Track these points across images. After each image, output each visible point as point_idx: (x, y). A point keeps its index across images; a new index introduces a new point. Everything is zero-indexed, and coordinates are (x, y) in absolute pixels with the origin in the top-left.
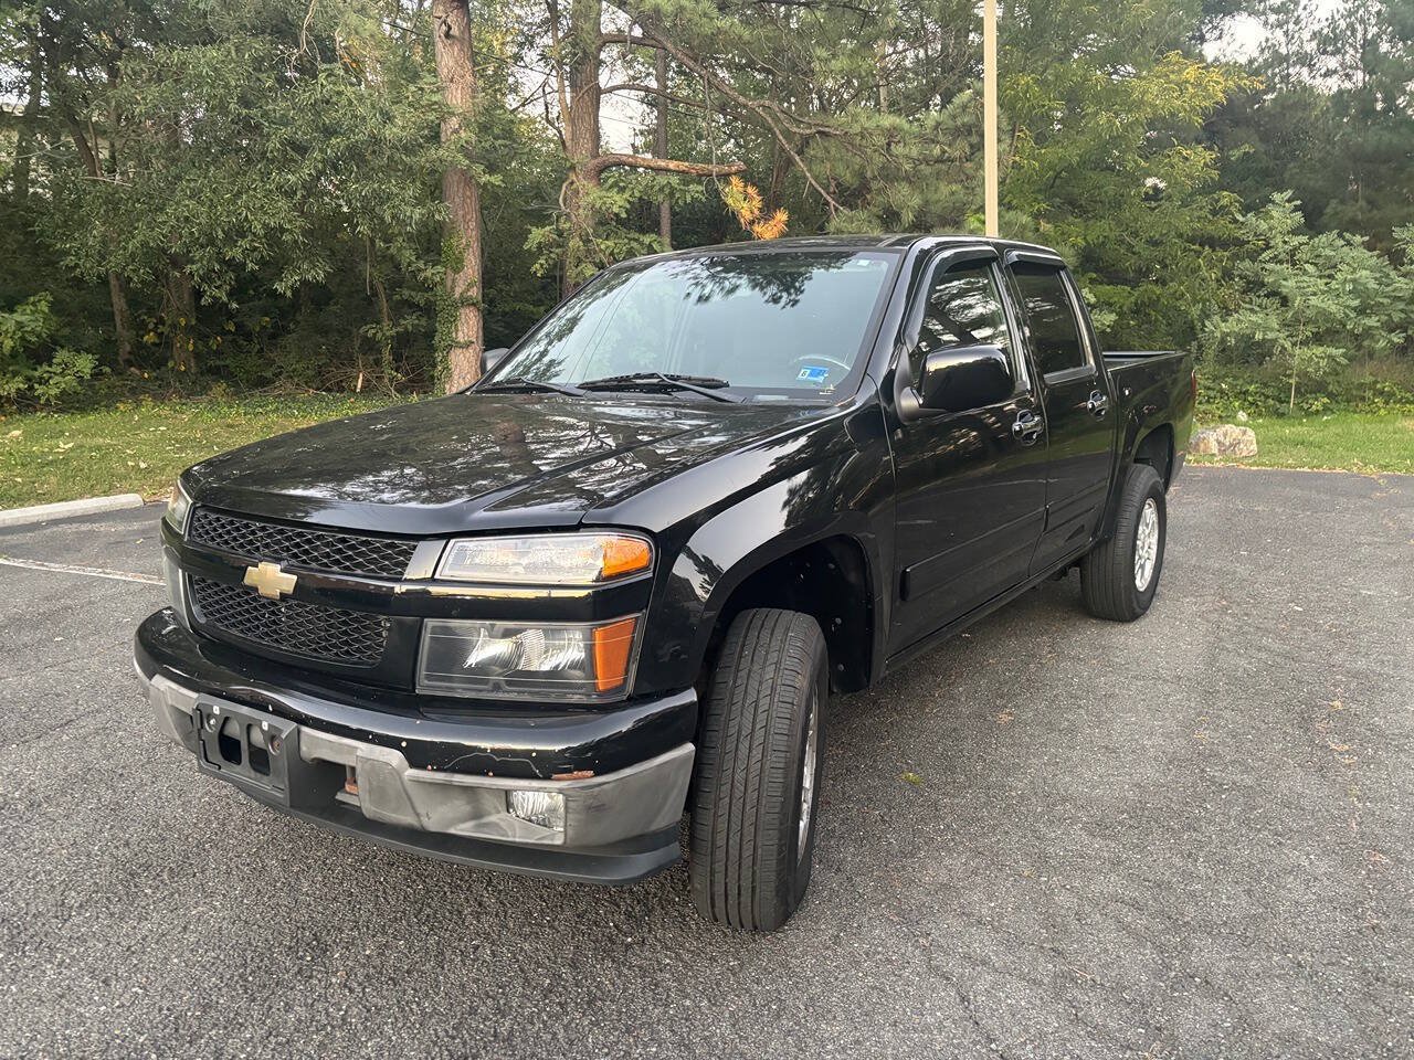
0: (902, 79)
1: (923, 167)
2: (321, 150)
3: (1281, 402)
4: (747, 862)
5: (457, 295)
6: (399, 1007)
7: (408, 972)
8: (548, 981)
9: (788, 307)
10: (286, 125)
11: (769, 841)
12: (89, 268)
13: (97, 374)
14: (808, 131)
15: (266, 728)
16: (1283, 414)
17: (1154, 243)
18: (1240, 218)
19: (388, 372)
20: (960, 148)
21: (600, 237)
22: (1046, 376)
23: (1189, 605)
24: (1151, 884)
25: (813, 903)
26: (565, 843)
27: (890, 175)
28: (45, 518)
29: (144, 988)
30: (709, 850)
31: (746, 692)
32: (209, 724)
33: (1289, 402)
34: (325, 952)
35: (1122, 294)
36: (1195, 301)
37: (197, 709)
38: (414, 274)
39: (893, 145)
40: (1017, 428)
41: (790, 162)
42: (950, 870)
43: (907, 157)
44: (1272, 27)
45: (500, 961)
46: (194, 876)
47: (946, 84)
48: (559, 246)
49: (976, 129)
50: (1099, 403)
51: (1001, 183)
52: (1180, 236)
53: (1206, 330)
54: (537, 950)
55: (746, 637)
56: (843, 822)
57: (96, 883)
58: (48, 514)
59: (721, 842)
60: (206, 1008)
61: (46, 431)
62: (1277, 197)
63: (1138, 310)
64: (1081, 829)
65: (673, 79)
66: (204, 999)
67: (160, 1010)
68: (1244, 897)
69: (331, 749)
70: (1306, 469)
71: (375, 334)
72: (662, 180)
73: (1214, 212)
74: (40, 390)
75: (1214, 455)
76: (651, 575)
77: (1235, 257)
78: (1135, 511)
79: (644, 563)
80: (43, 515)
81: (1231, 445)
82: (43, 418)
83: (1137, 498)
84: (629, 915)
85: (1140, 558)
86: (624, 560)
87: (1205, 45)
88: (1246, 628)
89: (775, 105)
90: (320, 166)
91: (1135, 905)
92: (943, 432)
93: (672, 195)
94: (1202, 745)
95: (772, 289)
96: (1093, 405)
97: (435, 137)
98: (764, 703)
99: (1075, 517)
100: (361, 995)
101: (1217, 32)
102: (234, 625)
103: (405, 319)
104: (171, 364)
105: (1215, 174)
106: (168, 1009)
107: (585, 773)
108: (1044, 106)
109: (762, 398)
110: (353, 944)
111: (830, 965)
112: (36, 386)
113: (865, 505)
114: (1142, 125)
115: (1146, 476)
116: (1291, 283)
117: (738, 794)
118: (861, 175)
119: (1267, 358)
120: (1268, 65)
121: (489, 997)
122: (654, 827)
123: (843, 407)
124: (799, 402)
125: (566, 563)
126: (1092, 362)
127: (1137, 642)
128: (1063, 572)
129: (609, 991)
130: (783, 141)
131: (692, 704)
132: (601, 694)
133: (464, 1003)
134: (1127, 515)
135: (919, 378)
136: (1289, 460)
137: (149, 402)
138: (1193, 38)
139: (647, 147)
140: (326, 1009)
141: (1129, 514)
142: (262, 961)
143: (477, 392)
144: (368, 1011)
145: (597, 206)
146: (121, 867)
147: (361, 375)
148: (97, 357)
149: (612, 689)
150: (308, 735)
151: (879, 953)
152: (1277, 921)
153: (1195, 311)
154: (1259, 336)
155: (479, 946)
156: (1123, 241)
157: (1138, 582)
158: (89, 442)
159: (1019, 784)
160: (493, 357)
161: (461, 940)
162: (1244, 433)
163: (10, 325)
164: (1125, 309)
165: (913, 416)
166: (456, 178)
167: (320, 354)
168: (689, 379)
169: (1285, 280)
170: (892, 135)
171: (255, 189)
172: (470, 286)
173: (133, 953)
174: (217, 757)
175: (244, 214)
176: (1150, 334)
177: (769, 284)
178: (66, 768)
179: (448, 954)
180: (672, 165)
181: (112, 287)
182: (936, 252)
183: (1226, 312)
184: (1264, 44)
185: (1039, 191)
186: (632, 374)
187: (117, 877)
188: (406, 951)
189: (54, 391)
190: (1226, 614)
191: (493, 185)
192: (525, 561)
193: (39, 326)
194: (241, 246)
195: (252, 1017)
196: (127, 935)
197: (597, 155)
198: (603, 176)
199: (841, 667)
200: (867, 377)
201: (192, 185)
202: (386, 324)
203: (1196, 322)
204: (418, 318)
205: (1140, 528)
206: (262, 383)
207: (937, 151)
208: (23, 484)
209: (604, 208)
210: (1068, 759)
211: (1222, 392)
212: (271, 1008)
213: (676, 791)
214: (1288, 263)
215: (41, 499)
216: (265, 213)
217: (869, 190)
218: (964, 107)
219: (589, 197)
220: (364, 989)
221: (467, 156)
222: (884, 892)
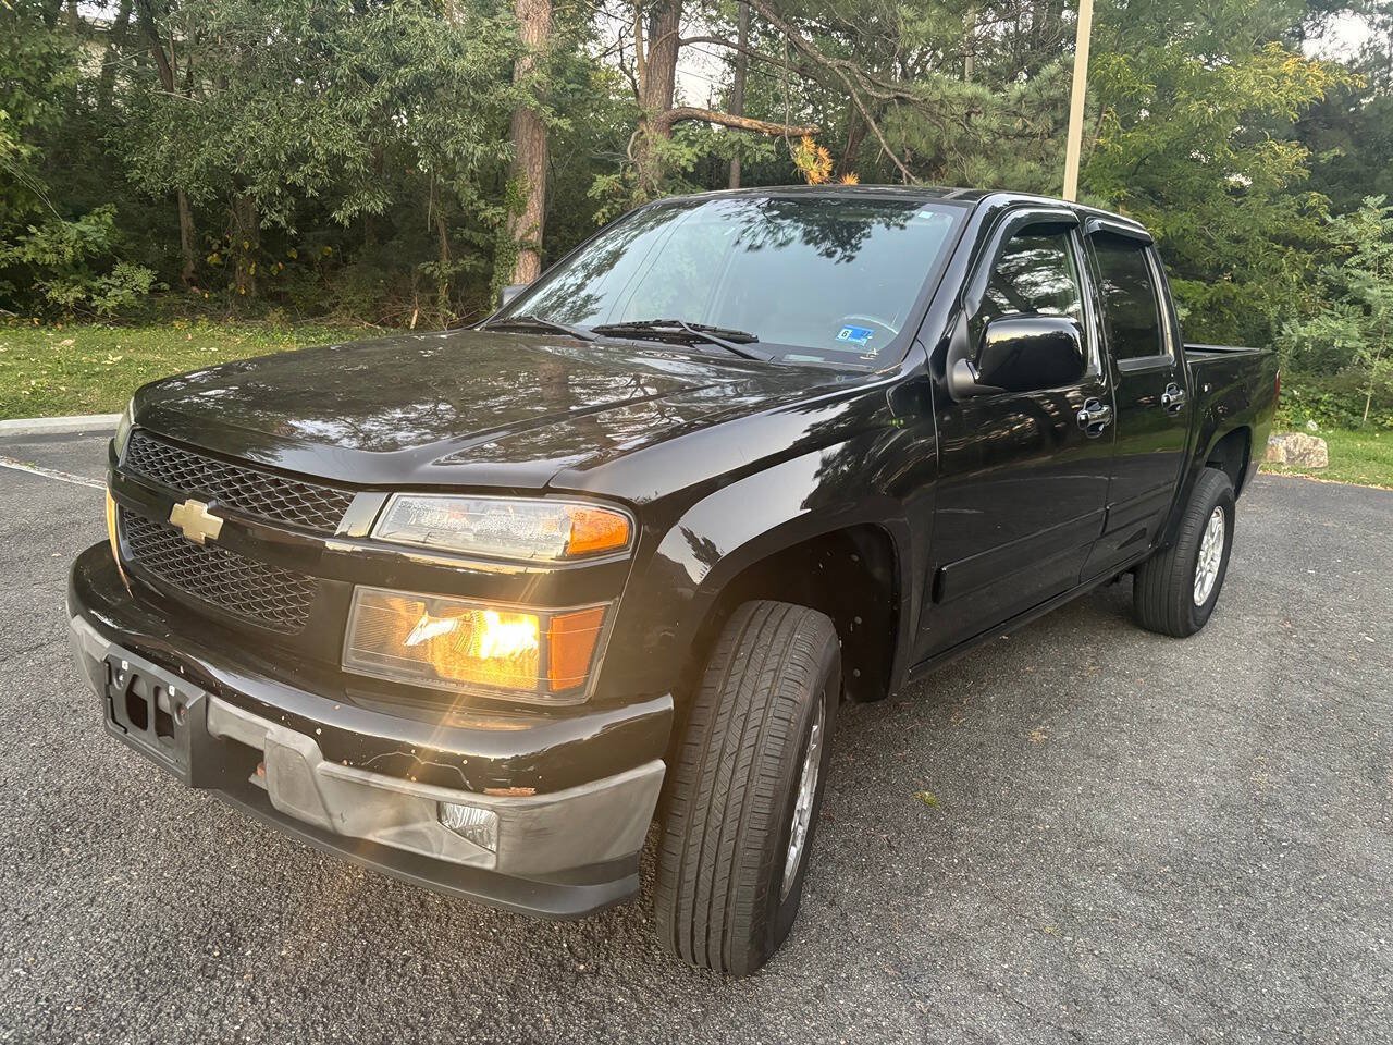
0: (990, 54)
1: (1002, 141)
2: (391, 80)
3: (1355, 414)
4: (719, 903)
5: (517, 239)
6: (302, 1028)
7: (323, 983)
8: (479, 1012)
9: (843, 262)
10: (357, 52)
11: (747, 883)
12: (154, 184)
13: (155, 290)
14: (887, 96)
15: (172, 693)
16: (1356, 427)
17: (1237, 240)
18: (1329, 219)
19: (444, 311)
20: (1044, 123)
21: (665, 189)
22: (1119, 362)
23: (1250, 625)
24: (1194, 959)
25: (798, 942)
26: (497, 867)
27: (966, 147)
28: (84, 428)
29: (28, 970)
30: (676, 883)
31: (736, 700)
32: (118, 680)
33: (1362, 415)
34: (236, 947)
35: (1198, 291)
36: (1273, 303)
37: (106, 661)
38: (476, 213)
39: (973, 116)
40: (1083, 417)
41: (866, 128)
42: (960, 916)
43: (987, 129)
44: (1378, 25)
45: (429, 980)
46: (120, 837)
47: (1034, 60)
48: (623, 197)
49: (1063, 103)
50: (1175, 397)
51: (1082, 165)
52: (1263, 234)
53: (1283, 333)
54: (475, 969)
55: (744, 633)
56: (845, 844)
57: (13, 835)
58: (87, 425)
59: (690, 875)
60: (89, 1002)
61: (99, 341)
62: (1370, 201)
63: (1212, 308)
64: (1116, 880)
65: (756, 40)
66: (90, 990)
67: (38, 1000)
68: (1301, 985)
69: (239, 726)
70: (1379, 487)
71: (432, 272)
72: (733, 136)
73: (1301, 213)
74: (97, 301)
75: (1282, 463)
76: (628, 557)
77: (1319, 261)
78: (1201, 520)
79: (621, 540)
80: (81, 426)
81: (1301, 454)
82: (99, 329)
83: (1204, 508)
84: (587, 935)
85: (1201, 570)
86: (595, 535)
87: (1305, 43)
88: (1312, 657)
89: (855, 68)
90: (387, 95)
91: (1172, 983)
92: (999, 414)
93: (741, 153)
94: (1260, 790)
95: (827, 244)
96: (1168, 399)
97: (508, 77)
98: (756, 717)
99: (1136, 521)
100: (263, 1007)
101: (1319, 30)
102: (158, 568)
103: (464, 259)
104: (231, 286)
105: (1305, 173)
106: (47, 1000)
107: (524, 790)
108: (1134, 88)
109: (794, 358)
110: (270, 940)
111: (809, 1025)
112: (94, 297)
113: (900, 490)
114: (1235, 115)
115: (1216, 481)
116: (1376, 291)
117: (714, 822)
118: (938, 148)
119: (1341, 368)
120: (1367, 67)
121: (408, 1025)
122: (607, 857)
123: (887, 376)
124: (836, 365)
125: (524, 533)
126: (1171, 351)
127: (1188, 662)
128: (1116, 579)
129: (547, 1032)
130: (860, 104)
131: (667, 713)
132: (555, 695)
133: (378, 1031)
134: (1192, 522)
135: (977, 348)
136: (1364, 476)
137: (205, 322)
138: (1293, 34)
139: (724, 105)
140: (221, 1021)
141: (1194, 522)
142: (165, 950)
143: (487, 328)
144: (268, 1028)
145: (665, 158)
146: (45, 818)
147: (416, 312)
148: (156, 272)
149: (570, 690)
150: (215, 704)
151: (867, 1015)
152: (1340, 1021)
153: (1273, 312)
154: (1338, 344)
155: (410, 958)
156: (1202, 236)
157: (1196, 597)
158: (139, 356)
159: (1047, 817)
160: (511, 292)
161: (391, 947)
162: (1316, 443)
163: (72, 234)
164: (1198, 305)
165: (966, 393)
166: (525, 119)
167: (376, 287)
168: (714, 331)
169: (1371, 287)
170: (973, 104)
171: (322, 115)
172: (531, 230)
173: (29, 924)
174: (124, 719)
175: (308, 139)
176: (1221, 334)
177: (823, 240)
178: (21, 697)
179: (373, 964)
180: (745, 123)
181: (181, 205)
182: (1009, 210)
183: (1305, 317)
184: (1366, 46)
185: (1121, 177)
186: (652, 320)
187: (39, 829)
188: (326, 956)
189: (111, 304)
190: (1291, 639)
191: (561, 129)
192: (476, 527)
193: (101, 237)
194: (303, 171)
195: (136, 1021)
196: (28, 902)
197: (668, 108)
198: (674, 128)
199: (857, 673)
200: (917, 343)
201: (260, 106)
202: (445, 262)
203: (1272, 324)
204: (476, 259)
205: (1205, 537)
206: (318, 312)
207: (1018, 125)
208: (67, 393)
209: (671, 161)
210: (1106, 792)
211: (1293, 398)
212: (160, 1011)
213: (636, 818)
214: (1375, 270)
215: (83, 409)
216: (329, 139)
217: (945, 162)
218: (1052, 79)
219: (660, 148)
220: (268, 999)
221: (538, 96)
222: (881, 936)
